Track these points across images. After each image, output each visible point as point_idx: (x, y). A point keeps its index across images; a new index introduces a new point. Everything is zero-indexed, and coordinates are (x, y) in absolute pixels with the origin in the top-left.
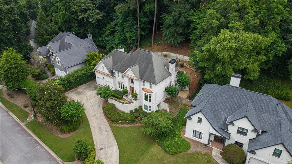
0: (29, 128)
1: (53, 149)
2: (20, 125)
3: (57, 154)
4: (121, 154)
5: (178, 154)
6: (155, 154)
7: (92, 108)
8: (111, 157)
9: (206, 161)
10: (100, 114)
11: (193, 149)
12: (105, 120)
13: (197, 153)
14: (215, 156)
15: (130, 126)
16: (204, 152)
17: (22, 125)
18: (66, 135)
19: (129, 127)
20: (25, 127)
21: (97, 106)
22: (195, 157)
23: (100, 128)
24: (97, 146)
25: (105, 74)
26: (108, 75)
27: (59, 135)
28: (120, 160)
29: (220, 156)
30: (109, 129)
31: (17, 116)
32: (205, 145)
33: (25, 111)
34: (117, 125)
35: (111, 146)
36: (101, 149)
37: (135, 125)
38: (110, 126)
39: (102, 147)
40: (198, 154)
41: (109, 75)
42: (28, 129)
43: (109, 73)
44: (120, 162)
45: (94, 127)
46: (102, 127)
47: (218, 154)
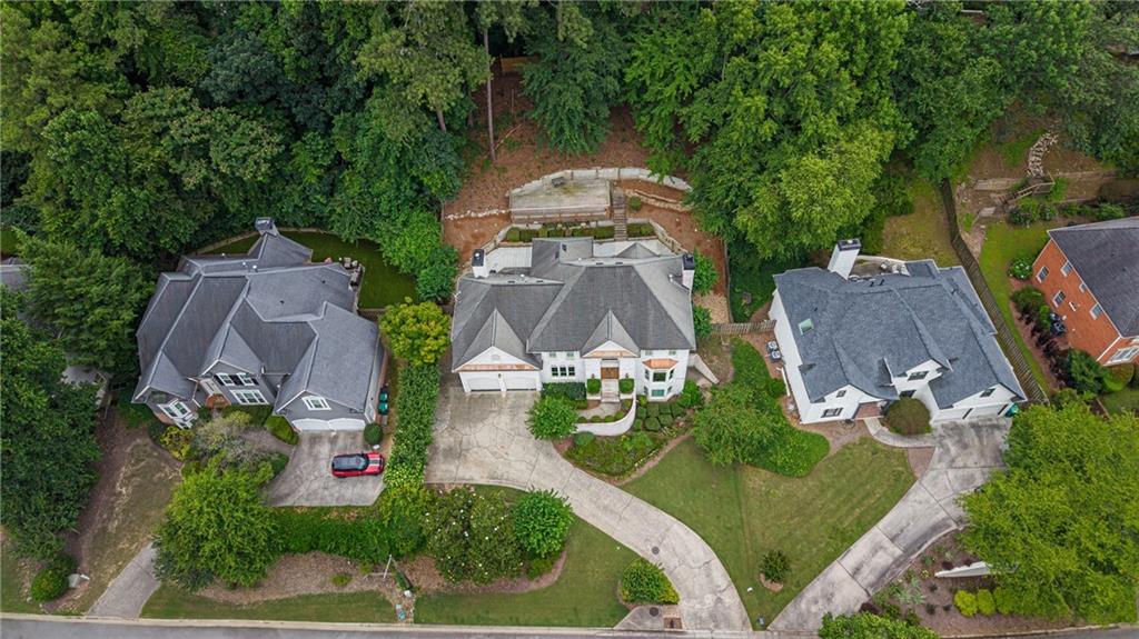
1: (556, 622)
3: (580, 626)
4: (702, 533)
5: (815, 468)
6: (768, 493)
7: (538, 474)
8: (689, 553)
9: (870, 454)
10: (574, 476)
11: (836, 445)
12: (596, 480)
13: (845, 447)
14: (878, 434)
16: (857, 439)
17: (405, 629)
18: (550, 574)
19: (661, 463)
20: (419, 629)
21: (542, 459)
22: (848, 456)
23: (606, 508)
24: (643, 550)
25: (509, 368)
26: (520, 369)
27: (534, 586)
28: (710, 545)
29: (885, 429)
30: (626, 496)
31: (352, 620)
32: (848, 422)
33: (355, 594)
35: (668, 530)
36: (656, 550)
37: (667, 449)
38: (621, 488)
39: (654, 545)
40: (849, 449)
41: (523, 366)
43: (521, 362)
44: (713, 549)
45: (594, 516)
46: (606, 502)
47: (879, 427)
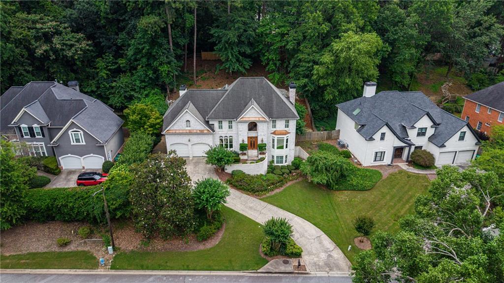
0: (126, 269)
2: (96, 274)
3: (233, 270)
4: (313, 222)
5: (376, 186)
6: (350, 201)
8: (306, 231)
9: (406, 177)
11: (385, 174)
13: (391, 175)
14: (408, 169)
15: (282, 189)
16: (397, 171)
17: (102, 273)
18: (213, 240)
19: (284, 190)
20: (113, 272)
22: (393, 179)
23: (251, 208)
26: (201, 133)
29: (411, 167)
30: (264, 203)
31: (64, 267)
32: (389, 165)
33: (71, 252)
34: (268, 195)
35: (291, 220)
37: (287, 185)
38: (260, 200)
41: (203, 130)
42: (124, 272)
44: (321, 230)
